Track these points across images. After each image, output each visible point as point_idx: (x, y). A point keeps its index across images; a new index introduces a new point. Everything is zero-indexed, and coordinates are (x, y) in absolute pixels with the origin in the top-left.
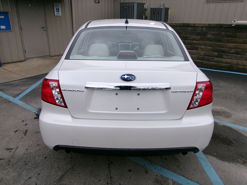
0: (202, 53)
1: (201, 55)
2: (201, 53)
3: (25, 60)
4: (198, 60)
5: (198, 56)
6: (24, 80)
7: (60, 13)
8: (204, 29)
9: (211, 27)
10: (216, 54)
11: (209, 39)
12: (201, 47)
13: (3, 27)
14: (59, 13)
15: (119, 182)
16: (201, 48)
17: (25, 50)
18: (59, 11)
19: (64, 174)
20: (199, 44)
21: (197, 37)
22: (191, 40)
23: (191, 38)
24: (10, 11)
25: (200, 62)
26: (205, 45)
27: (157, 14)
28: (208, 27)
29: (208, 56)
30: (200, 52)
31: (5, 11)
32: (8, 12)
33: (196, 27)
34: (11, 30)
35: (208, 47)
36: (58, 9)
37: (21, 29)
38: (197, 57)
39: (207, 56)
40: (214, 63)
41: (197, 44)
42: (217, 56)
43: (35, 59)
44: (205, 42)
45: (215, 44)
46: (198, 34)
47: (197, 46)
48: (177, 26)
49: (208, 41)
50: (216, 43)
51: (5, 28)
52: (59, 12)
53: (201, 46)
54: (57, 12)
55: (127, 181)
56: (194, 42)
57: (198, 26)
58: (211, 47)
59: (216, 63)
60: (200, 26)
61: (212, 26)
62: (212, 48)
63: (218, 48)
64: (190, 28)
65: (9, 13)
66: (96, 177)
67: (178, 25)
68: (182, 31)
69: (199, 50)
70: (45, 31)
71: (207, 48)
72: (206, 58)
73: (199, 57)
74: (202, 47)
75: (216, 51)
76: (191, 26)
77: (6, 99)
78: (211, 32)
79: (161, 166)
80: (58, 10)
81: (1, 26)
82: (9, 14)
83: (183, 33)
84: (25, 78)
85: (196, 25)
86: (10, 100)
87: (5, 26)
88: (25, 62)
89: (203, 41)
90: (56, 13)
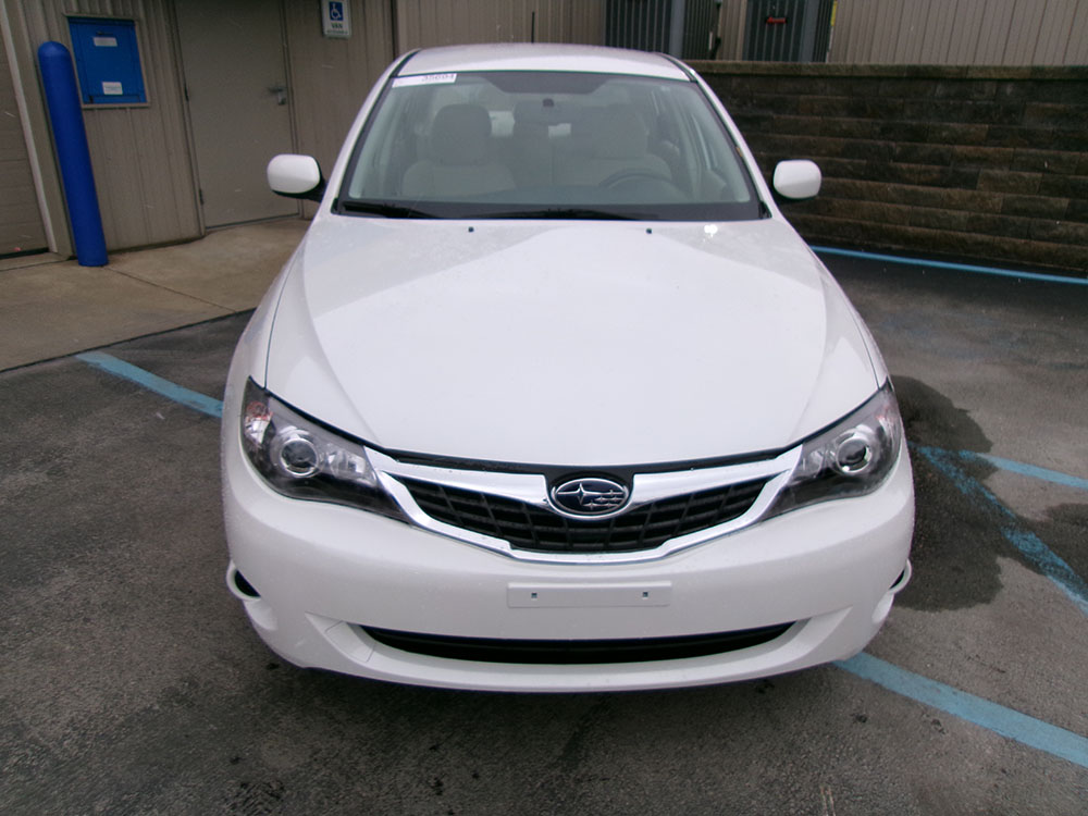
0: (997, 199)
1: (986, 212)
2: (990, 202)
3: (200, 237)
4: (974, 235)
5: (973, 214)
6: (227, 323)
7: (346, 24)
8: (1009, 89)
9: (1040, 82)
10: (1064, 202)
11: (1030, 139)
12: (990, 172)
13: (112, 88)
14: (340, 22)
15: (833, 767)
16: (989, 178)
17: (200, 191)
18: (341, 13)
19: (577, 730)
20: (984, 160)
21: (972, 130)
22: (945, 141)
23: (944, 134)
24: (142, 15)
25: (981, 243)
26: (1010, 162)
27: (780, 24)
28: (1030, 80)
29: (1024, 212)
30: (987, 194)
31: (121, 15)
32: (133, 21)
33: (972, 80)
34: (145, 101)
35: (1026, 175)
36: (339, 6)
37: (186, 95)
38: (971, 220)
39: (1016, 212)
40: (1052, 245)
41: (970, 160)
42: (1069, 216)
43: (241, 230)
44: (1012, 150)
45: (1058, 160)
46: (978, 115)
47: (970, 169)
48: (880, 79)
49: (1025, 146)
50: (1065, 155)
51: (120, 92)
52: (341, 19)
53: (992, 168)
54: (332, 18)
55: (868, 765)
56: (959, 149)
57: (981, 75)
58: (1040, 175)
59: (1060, 245)
60: (988, 76)
61: (1048, 77)
62: (1043, 178)
63: (1071, 177)
64: (940, 89)
65: (136, 23)
66: (725, 744)
67: (884, 74)
68: (901, 101)
69: (980, 185)
70: (283, 103)
71: (1020, 177)
72: (1014, 224)
73: (979, 218)
74: (997, 172)
75: (1061, 192)
76: (945, 79)
77: (187, 408)
78: (1041, 105)
79: (989, 699)
80: (335, 10)
81: (105, 84)
82: (137, 29)
83: (908, 113)
84: (229, 316)
85: (971, 74)
86: (204, 410)
87: (119, 85)
88: (205, 243)
89: (1000, 145)
90: (328, 25)
